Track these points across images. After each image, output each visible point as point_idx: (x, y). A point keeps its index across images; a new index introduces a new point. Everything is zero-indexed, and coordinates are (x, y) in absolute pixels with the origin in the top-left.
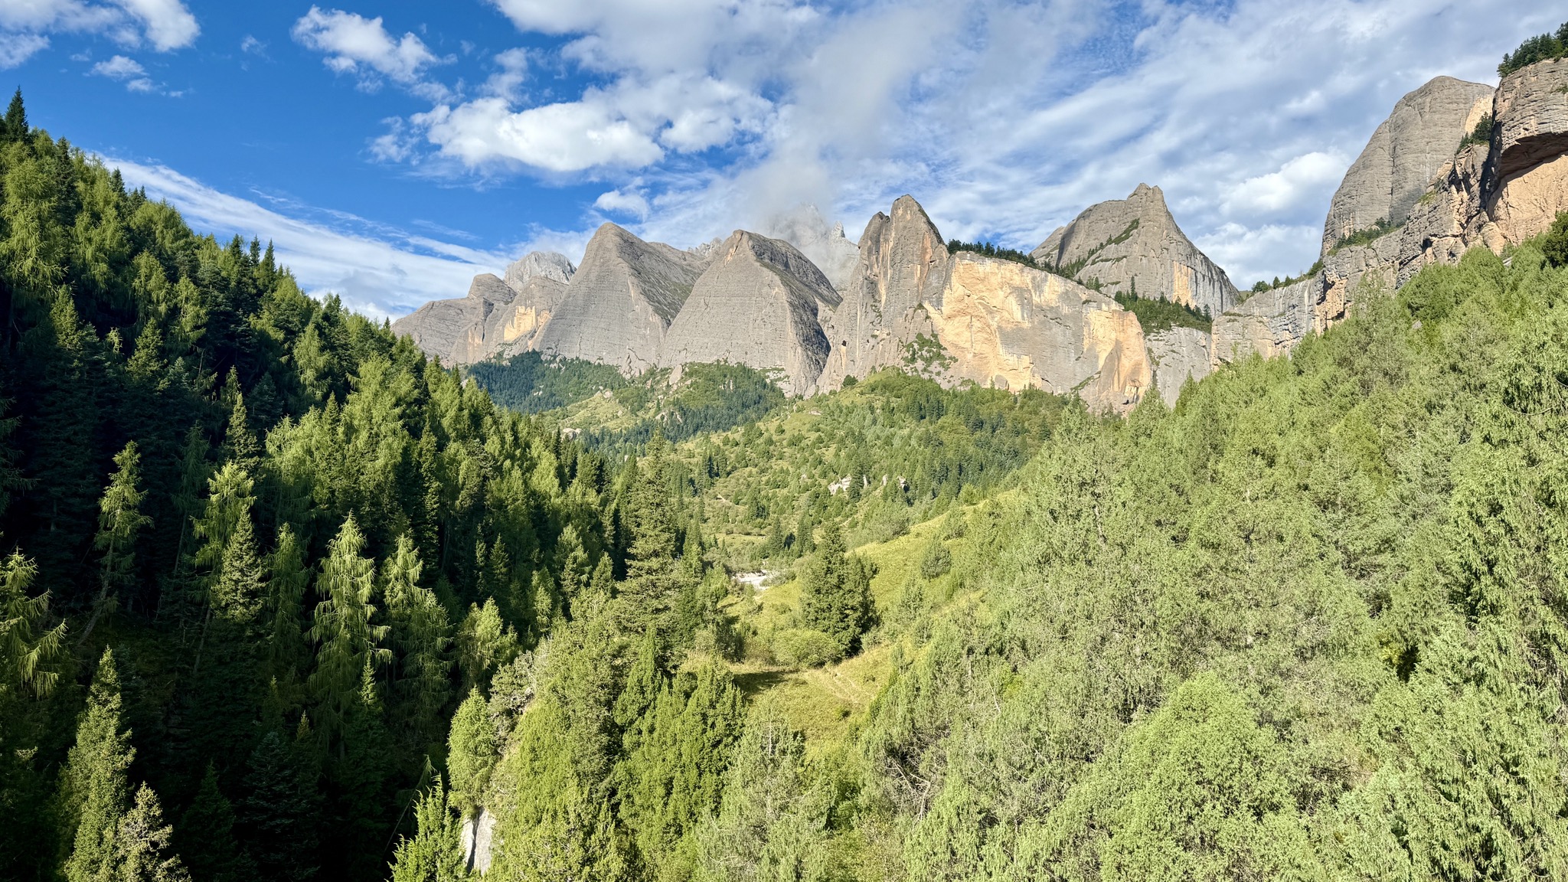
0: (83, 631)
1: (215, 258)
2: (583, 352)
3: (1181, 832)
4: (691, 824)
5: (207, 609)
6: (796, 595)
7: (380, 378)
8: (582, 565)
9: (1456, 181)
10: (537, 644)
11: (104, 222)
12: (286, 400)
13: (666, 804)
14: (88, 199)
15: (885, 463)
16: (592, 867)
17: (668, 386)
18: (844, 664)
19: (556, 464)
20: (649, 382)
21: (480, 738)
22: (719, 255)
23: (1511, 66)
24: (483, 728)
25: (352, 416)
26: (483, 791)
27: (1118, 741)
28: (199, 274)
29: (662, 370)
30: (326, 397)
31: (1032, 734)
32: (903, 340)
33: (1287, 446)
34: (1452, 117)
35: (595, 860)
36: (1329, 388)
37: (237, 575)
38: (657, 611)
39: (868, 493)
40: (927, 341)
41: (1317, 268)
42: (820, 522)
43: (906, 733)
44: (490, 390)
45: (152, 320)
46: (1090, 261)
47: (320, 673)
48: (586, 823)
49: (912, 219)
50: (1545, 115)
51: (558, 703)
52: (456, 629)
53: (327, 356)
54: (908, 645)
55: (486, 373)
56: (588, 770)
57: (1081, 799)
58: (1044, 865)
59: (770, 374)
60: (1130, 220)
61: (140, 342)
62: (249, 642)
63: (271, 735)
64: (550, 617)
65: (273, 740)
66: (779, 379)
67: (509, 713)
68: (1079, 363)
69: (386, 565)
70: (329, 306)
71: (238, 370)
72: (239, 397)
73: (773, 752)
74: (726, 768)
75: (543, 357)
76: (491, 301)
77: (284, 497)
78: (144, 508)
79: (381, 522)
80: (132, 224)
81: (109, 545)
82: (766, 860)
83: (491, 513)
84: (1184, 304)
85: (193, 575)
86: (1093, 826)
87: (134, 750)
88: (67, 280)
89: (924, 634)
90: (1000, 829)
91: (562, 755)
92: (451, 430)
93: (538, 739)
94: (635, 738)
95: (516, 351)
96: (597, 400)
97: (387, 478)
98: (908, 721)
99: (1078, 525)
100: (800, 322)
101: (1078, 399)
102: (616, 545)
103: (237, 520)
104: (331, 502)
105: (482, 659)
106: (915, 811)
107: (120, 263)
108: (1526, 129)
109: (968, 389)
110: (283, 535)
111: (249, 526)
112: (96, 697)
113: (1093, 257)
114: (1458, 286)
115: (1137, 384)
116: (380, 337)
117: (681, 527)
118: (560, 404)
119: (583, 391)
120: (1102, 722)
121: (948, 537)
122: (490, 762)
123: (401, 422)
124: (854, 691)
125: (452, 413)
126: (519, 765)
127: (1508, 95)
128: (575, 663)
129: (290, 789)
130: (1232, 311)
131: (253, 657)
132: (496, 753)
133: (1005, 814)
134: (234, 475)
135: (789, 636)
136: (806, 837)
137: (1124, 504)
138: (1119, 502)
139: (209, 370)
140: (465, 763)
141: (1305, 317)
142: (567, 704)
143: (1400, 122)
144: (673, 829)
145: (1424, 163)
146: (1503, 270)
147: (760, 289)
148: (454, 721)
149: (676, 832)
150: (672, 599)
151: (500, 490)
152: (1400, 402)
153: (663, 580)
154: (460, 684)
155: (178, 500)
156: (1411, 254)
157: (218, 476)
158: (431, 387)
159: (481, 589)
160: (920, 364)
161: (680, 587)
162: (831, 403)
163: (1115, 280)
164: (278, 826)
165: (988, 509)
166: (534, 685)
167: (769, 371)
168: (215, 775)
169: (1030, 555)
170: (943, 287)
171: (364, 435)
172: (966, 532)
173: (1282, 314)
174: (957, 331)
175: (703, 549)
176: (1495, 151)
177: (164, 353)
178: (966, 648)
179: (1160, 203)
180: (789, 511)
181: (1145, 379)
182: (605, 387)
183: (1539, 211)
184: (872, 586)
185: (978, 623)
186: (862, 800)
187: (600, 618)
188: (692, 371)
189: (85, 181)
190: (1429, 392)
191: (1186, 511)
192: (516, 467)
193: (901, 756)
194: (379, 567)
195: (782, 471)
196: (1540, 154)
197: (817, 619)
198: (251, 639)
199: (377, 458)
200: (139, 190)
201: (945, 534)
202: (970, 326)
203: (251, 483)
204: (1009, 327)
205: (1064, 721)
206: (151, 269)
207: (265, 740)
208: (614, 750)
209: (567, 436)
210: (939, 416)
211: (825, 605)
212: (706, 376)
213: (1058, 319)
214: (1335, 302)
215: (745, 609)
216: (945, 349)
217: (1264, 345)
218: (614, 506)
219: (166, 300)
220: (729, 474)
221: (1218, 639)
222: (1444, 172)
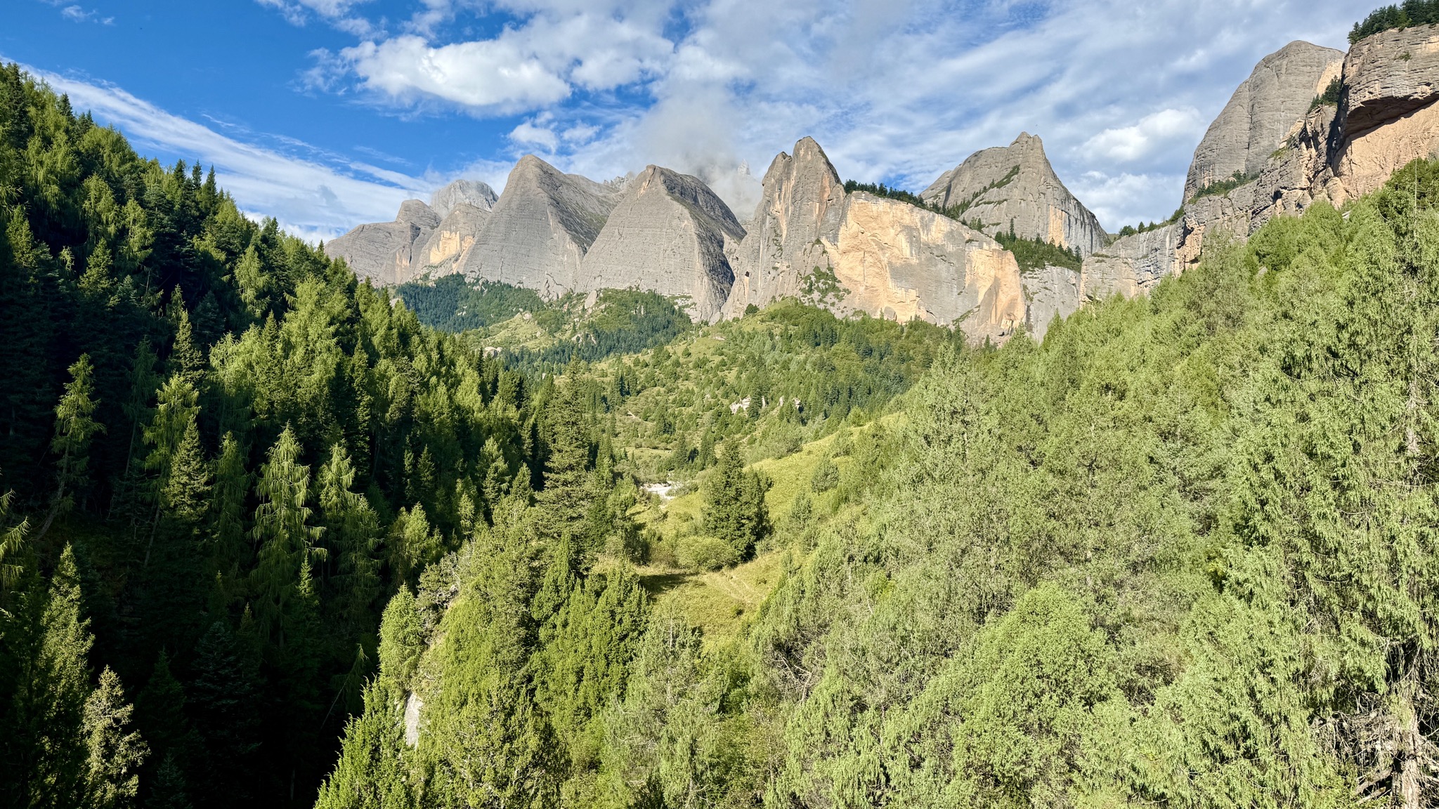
0: (41, 527)
1: (160, 182)
2: (504, 275)
3: (1021, 719)
4: (600, 708)
5: (156, 509)
6: (698, 505)
7: (315, 298)
8: (503, 474)
9: (1307, 138)
10: (460, 545)
11: (55, 146)
12: (227, 316)
13: (577, 690)
14: (39, 124)
15: (782, 386)
16: (512, 744)
17: (584, 310)
18: (740, 567)
19: (478, 380)
20: (566, 306)
21: (409, 629)
22: (634, 187)
23: (1360, 34)
24: (411, 621)
25: (289, 333)
26: (411, 677)
27: (972, 640)
28: (145, 197)
29: (578, 295)
30: (265, 314)
31: (898, 634)
32: (802, 272)
33: (1136, 382)
34: (1304, 79)
35: (515, 738)
36: (1178, 329)
37: (185, 479)
38: (572, 519)
39: (766, 413)
40: (824, 274)
41: (1179, 214)
42: (722, 438)
43: (792, 630)
44: (417, 310)
45: (102, 241)
46: (974, 203)
47: (260, 569)
48: (507, 705)
49: (812, 160)
50: (1388, 80)
51: (480, 600)
52: (386, 531)
53: (266, 277)
54: (797, 552)
55: (413, 294)
56: (507, 659)
57: (938, 689)
58: (906, 746)
59: (679, 301)
60: (1012, 165)
61: (91, 261)
62: (197, 540)
63: (217, 624)
64: (473, 521)
65: (219, 629)
66: (687, 306)
67: (435, 607)
68: (961, 298)
69: (321, 472)
70: (267, 229)
71: (182, 288)
72: (184, 315)
73: (673, 646)
74: (631, 659)
75: (467, 280)
76: (418, 225)
77: (227, 408)
78: (96, 416)
79: (317, 431)
80: (81, 148)
81: (64, 449)
82: (665, 740)
83: (419, 425)
84: (1057, 245)
85: (143, 478)
86: (948, 713)
87: (93, 637)
88: (20, 200)
89: (811, 543)
90: (869, 714)
91: (484, 646)
92: (381, 348)
93: (462, 631)
94: (550, 632)
95: (441, 273)
96: (517, 322)
97: (322, 391)
98: (793, 620)
99: (949, 449)
100: (707, 253)
101: (958, 330)
102: (534, 456)
103: (184, 428)
104: (270, 412)
105: (410, 558)
106: (797, 698)
107: (71, 185)
108: (1371, 93)
109: (859, 319)
110: (226, 443)
111: (196, 434)
112: (57, 588)
113: (977, 200)
114: (1301, 236)
115: (1012, 317)
116: (315, 258)
117: (594, 441)
118: (482, 324)
119: (504, 312)
120: (959, 624)
121: (837, 455)
122: (418, 651)
123: (335, 340)
124: (748, 593)
125: (382, 332)
126: (444, 654)
127: (1356, 61)
128: (496, 564)
129: (235, 673)
130: (1100, 253)
131: (200, 553)
132: (423, 643)
133: (873, 701)
134: (180, 387)
135: (691, 542)
136: (700, 719)
137: (990, 431)
138: (985, 429)
139: (155, 288)
140: (395, 651)
141: (1166, 259)
142: (488, 600)
143: (1259, 82)
144: (583, 712)
145: (1278, 121)
146: (1342, 222)
147: (670, 222)
148: (385, 614)
149: (585, 715)
150: (585, 508)
151: (427, 404)
152: (1237, 343)
153: (577, 491)
154: (390, 581)
155: (127, 408)
156: (1262, 204)
157: (165, 388)
158: (362, 307)
159: (408, 495)
160: (816, 295)
161: (593, 498)
162: (734, 329)
163: (996, 222)
164: (224, 705)
165: (872, 431)
166: (458, 583)
167: (677, 298)
168: (167, 660)
169: (906, 474)
170: (840, 224)
171: (300, 351)
172: (852, 451)
173: (1145, 256)
174: (851, 265)
175: (614, 461)
176: (1342, 112)
177: (114, 272)
178: (847, 556)
179: (1040, 151)
180: (694, 428)
181: (1020, 314)
182: (525, 309)
183: (1378, 168)
184: (766, 499)
185: (858, 534)
186: (751, 688)
187: (519, 525)
188: (606, 296)
189: (35, 105)
190: (1263, 336)
191: (1043, 439)
192: (442, 383)
193: (787, 650)
194: (314, 474)
195: (688, 391)
196: (1382, 116)
197: (716, 527)
198: (198, 538)
199: (312, 373)
200: (86, 113)
201: (834, 453)
202: (863, 261)
203: (196, 394)
204: (898, 263)
205: (926, 621)
206: (100, 191)
207: (211, 629)
208: (531, 642)
209: (489, 355)
210: (832, 344)
211: (723, 515)
212: (619, 301)
213: (943, 257)
214: (1193, 247)
215: (652, 517)
216: (840, 282)
217: (1128, 284)
218: (532, 421)
219: (116, 222)
220: (639, 392)
221: (1061, 553)
222: (1296, 129)
